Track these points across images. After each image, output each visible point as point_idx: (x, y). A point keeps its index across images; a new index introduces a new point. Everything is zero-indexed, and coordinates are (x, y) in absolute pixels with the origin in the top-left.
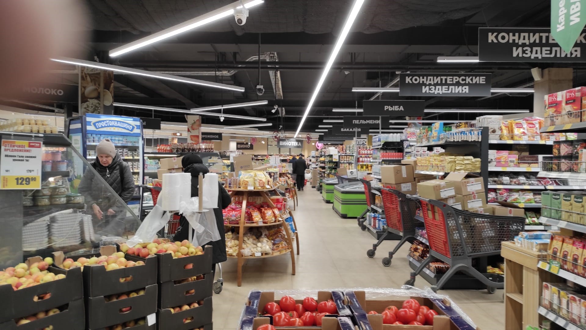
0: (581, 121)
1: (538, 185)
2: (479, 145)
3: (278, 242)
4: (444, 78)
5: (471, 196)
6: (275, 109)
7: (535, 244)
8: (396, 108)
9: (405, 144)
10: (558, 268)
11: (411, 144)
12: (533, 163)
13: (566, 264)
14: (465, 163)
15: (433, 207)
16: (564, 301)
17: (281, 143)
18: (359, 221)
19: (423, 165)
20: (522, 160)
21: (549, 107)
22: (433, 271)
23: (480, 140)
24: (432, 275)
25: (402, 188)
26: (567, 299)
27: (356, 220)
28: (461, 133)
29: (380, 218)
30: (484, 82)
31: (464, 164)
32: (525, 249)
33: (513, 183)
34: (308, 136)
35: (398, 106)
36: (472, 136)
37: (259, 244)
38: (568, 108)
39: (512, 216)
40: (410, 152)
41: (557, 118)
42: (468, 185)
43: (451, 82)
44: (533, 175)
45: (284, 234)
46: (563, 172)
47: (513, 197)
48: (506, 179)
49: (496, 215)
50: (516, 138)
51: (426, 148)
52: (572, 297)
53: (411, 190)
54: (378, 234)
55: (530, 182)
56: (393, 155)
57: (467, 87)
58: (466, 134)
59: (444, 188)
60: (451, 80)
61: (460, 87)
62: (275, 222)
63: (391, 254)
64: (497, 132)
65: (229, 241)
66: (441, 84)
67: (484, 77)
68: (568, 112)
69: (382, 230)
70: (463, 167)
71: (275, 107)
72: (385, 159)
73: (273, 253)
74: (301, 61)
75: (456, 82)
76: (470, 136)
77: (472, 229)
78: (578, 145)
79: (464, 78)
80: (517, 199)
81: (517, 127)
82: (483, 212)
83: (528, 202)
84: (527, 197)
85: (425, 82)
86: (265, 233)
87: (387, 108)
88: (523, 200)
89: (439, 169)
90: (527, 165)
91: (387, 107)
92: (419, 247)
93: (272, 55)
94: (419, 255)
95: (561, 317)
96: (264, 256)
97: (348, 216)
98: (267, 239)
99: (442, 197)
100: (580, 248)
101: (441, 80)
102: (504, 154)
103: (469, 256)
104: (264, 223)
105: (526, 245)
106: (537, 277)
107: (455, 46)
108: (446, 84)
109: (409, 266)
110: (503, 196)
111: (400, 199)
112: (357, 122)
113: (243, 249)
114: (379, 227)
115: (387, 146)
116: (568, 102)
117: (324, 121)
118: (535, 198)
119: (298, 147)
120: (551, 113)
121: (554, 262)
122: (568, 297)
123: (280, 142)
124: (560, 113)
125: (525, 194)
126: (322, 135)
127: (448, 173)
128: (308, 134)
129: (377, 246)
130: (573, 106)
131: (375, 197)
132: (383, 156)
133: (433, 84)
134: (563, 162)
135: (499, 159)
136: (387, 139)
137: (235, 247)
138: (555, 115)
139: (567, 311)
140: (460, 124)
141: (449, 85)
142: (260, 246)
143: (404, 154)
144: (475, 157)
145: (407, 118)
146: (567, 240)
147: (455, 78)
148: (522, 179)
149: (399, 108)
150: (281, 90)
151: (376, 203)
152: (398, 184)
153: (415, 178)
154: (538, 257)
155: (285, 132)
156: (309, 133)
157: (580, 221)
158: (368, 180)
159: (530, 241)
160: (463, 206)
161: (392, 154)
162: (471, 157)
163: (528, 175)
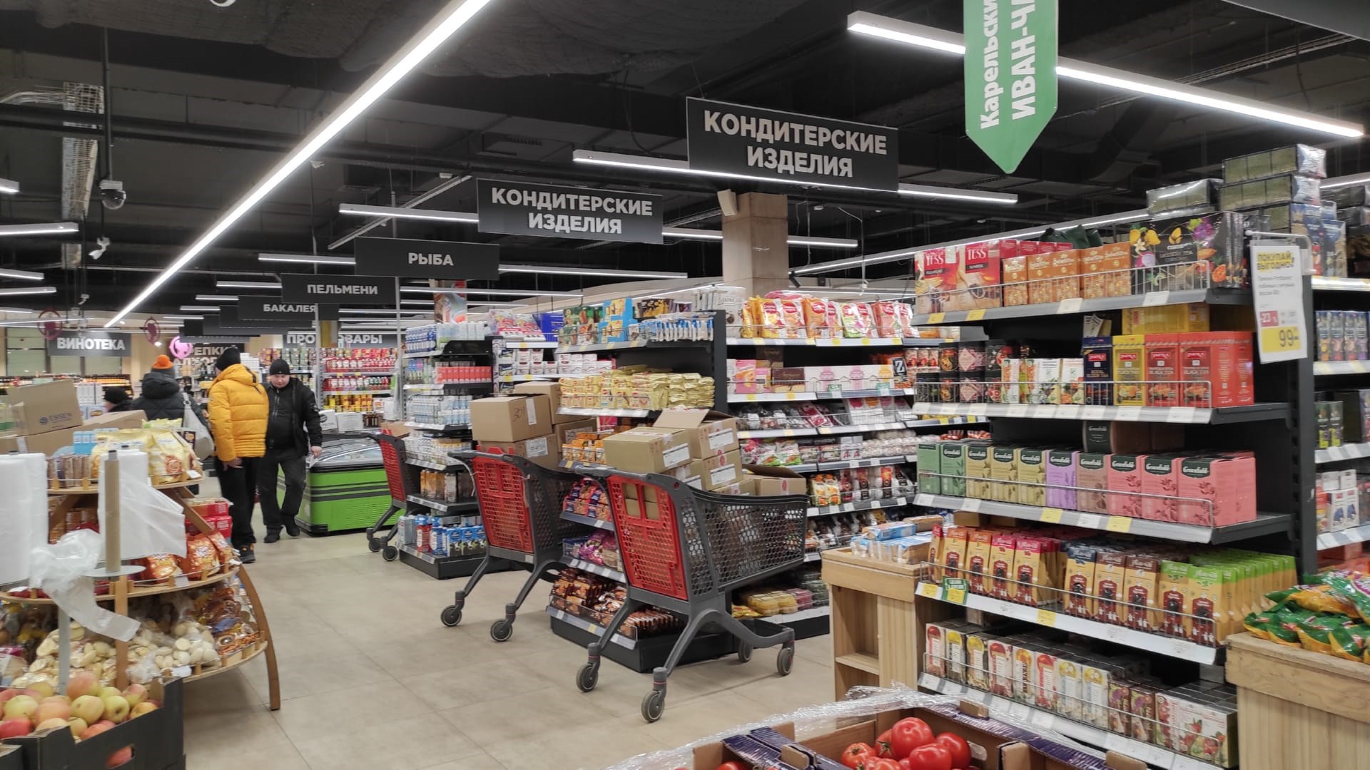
0: (1003, 305)
1: (804, 427)
2: (708, 350)
3: (226, 628)
4: (572, 197)
5: (717, 460)
6: (100, 248)
7: (900, 549)
8: (435, 259)
9: (497, 347)
10: (962, 592)
11: (508, 347)
12: (796, 383)
13: (980, 582)
14: (687, 387)
15: (641, 489)
16: (977, 656)
17: (62, 343)
18: (370, 537)
19: (579, 394)
20: (777, 379)
21: (927, 276)
22: (628, 633)
23: (711, 339)
24: (630, 644)
25: (528, 450)
26: (983, 649)
27: (363, 537)
28: (677, 323)
29: (440, 527)
30: (650, 214)
31: (684, 391)
32: (880, 562)
33: (766, 426)
34: (151, 322)
35: (440, 256)
36: (697, 330)
37: (181, 643)
38: (973, 278)
39: (787, 494)
40: (509, 365)
41: (947, 297)
42: (710, 435)
43: (588, 209)
44: (795, 408)
45: (238, 603)
46: (969, 402)
47: (767, 455)
48: (753, 418)
49: (762, 496)
50: (767, 333)
51: (540, 356)
52: (995, 644)
53: (547, 453)
54: (439, 565)
55: (793, 423)
56: (469, 374)
57: (619, 222)
58: (687, 326)
59: (670, 445)
60: (588, 203)
61: (606, 220)
62: (221, 571)
63: (512, 611)
64: (735, 321)
65: (77, 647)
66: (568, 212)
67: (650, 203)
68: (971, 286)
69: (449, 555)
70: (683, 397)
71: (100, 243)
72: (450, 382)
73: (223, 660)
74: (191, 121)
75: (597, 208)
76: (694, 329)
77: (721, 528)
78: (997, 351)
79: (612, 201)
80: (773, 457)
81: (768, 312)
82: (739, 492)
83: (791, 462)
84: (788, 452)
85: (534, 204)
86: (185, 608)
87: (415, 259)
88: (782, 460)
89: (631, 404)
90: (787, 388)
91: (413, 257)
92: (577, 584)
93: (89, 95)
94: (583, 603)
95: (972, 687)
96: (201, 675)
97: (331, 529)
98: (197, 624)
99: (666, 466)
100: (1007, 547)
101: (568, 201)
102: (749, 366)
103: (721, 590)
104: (191, 579)
105: (880, 552)
106: (911, 616)
107: (602, 130)
108: (577, 212)
109: (550, 632)
110: (751, 453)
111: (529, 476)
112: (318, 289)
113: (132, 663)
114: (440, 547)
115: (457, 352)
116: (971, 267)
117: (220, 284)
118: (802, 454)
119: (114, 353)
120: (932, 287)
121: (952, 582)
122: (986, 646)
123: (59, 339)
124: (954, 287)
125: (786, 447)
126: (200, 320)
127: (658, 413)
128: (151, 319)
129: (466, 595)
130: (983, 277)
131: (419, 476)
132: (446, 376)
133: (550, 209)
134: (967, 385)
135: (741, 376)
136: (451, 334)
137: (99, 664)
138: (941, 290)
139: (984, 673)
140: (656, 304)
141: (584, 214)
142: (185, 648)
143: (496, 369)
144: (703, 375)
145: (432, 282)
146: (976, 535)
147: (594, 199)
148: (780, 416)
149: (443, 258)
150: (87, 197)
151: (422, 490)
152: (519, 442)
153: (553, 426)
154: (915, 575)
155: (86, 312)
156: (154, 315)
157: (1010, 497)
158: (396, 435)
159: (886, 542)
160: (703, 484)
161: (467, 371)
162: (696, 376)
163: (786, 407)
